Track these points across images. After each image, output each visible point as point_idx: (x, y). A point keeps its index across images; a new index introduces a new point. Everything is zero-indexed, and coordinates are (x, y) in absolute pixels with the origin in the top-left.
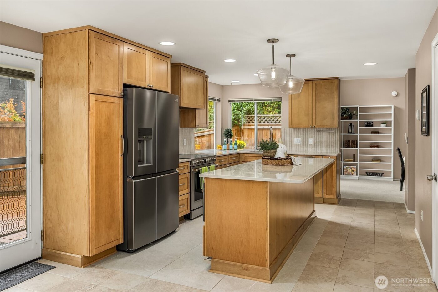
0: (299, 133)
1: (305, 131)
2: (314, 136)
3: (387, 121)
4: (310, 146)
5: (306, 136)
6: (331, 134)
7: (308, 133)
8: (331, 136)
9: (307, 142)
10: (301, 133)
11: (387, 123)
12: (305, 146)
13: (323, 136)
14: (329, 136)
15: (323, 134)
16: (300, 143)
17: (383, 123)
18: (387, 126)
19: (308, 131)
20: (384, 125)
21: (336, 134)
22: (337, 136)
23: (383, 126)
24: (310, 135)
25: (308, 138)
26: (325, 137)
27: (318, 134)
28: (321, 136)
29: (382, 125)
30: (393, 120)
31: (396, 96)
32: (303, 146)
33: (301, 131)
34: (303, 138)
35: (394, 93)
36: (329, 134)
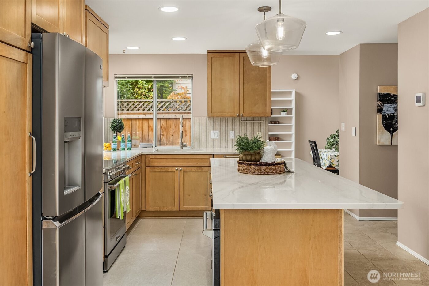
0: (217, 124)
1: (224, 121)
2: (236, 127)
3: (287, 109)
4: (231, 141)
5: (227, 128)
6: (257, 124)
7: (229, 123)
8: (257, 128)
9: (226, 136)
10: (219, 123)
11: (288, 111)
12: (224, 142)
13: (248, 127)
14: (255, 127)
15: (248, 124)
16: (218, 138)
17: (283, 111)
18: (287, 115)
19: (229, 121)
20: (285, 113)
21: (264, 125)
22: (264, 127)
23: (283, 115)
24: (231, 127)
25: (229, 130)
26: (250, 128)
27: (241, 125)
28: (245, 127)
29: (282, 113)
30: (293, 106)
31: (296, 79)
32: (222, 142)
33: (219, 121)
34: (222, 130)
35: (294, 76)
36: (255, 124)
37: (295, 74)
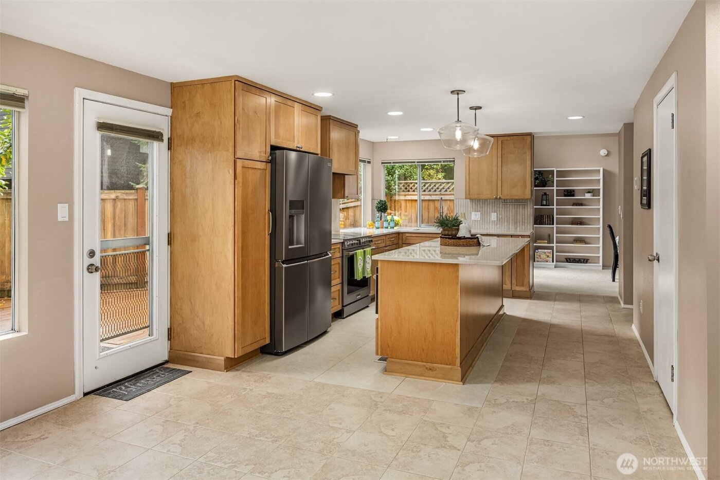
0: (479, 206)
1: (486, 203)
2: (498, 209)
3: (594, 189)
4: (493, 222)
5: (488, 209)
6: (521, 207)
7: (491, 205)
8: (521, 210)
9: (488, 218)
10: (481, 205)
11: (594, 192)
12: (486, 223)
13: (511, 209)
14: (518, 210)
15: (511, 207)
16: (479, 219)
17: (589, 192)
18: (593, 196)
19: (491, 203)
20: (590, 194)
21: (529, 205)
22: (529, 209)
23: (588, 196)
24: (493, 209)
25: (491, 212)
26: (513, 210)
27: (503, 207)
28: (508, 209)
29: (587, 194)
30: (601, 187)
31: (606, 156)
32: (483, 223)
33: (481, 203)
34: (483, 212)
35: (603, 152)
36: (518, 207)
37: (604, 150)
